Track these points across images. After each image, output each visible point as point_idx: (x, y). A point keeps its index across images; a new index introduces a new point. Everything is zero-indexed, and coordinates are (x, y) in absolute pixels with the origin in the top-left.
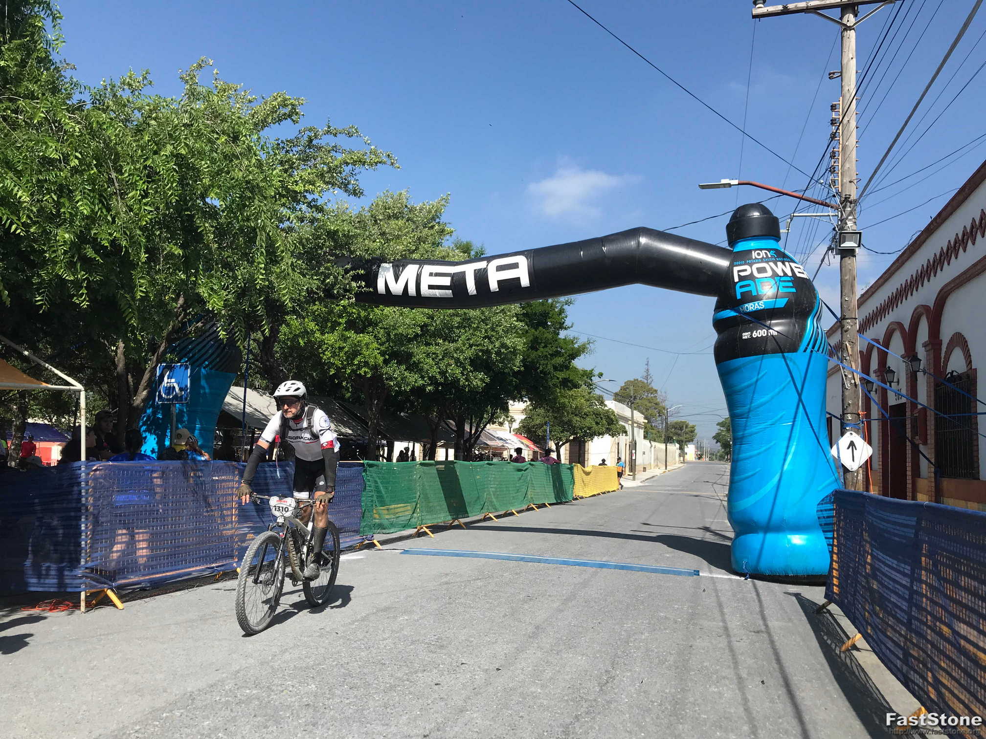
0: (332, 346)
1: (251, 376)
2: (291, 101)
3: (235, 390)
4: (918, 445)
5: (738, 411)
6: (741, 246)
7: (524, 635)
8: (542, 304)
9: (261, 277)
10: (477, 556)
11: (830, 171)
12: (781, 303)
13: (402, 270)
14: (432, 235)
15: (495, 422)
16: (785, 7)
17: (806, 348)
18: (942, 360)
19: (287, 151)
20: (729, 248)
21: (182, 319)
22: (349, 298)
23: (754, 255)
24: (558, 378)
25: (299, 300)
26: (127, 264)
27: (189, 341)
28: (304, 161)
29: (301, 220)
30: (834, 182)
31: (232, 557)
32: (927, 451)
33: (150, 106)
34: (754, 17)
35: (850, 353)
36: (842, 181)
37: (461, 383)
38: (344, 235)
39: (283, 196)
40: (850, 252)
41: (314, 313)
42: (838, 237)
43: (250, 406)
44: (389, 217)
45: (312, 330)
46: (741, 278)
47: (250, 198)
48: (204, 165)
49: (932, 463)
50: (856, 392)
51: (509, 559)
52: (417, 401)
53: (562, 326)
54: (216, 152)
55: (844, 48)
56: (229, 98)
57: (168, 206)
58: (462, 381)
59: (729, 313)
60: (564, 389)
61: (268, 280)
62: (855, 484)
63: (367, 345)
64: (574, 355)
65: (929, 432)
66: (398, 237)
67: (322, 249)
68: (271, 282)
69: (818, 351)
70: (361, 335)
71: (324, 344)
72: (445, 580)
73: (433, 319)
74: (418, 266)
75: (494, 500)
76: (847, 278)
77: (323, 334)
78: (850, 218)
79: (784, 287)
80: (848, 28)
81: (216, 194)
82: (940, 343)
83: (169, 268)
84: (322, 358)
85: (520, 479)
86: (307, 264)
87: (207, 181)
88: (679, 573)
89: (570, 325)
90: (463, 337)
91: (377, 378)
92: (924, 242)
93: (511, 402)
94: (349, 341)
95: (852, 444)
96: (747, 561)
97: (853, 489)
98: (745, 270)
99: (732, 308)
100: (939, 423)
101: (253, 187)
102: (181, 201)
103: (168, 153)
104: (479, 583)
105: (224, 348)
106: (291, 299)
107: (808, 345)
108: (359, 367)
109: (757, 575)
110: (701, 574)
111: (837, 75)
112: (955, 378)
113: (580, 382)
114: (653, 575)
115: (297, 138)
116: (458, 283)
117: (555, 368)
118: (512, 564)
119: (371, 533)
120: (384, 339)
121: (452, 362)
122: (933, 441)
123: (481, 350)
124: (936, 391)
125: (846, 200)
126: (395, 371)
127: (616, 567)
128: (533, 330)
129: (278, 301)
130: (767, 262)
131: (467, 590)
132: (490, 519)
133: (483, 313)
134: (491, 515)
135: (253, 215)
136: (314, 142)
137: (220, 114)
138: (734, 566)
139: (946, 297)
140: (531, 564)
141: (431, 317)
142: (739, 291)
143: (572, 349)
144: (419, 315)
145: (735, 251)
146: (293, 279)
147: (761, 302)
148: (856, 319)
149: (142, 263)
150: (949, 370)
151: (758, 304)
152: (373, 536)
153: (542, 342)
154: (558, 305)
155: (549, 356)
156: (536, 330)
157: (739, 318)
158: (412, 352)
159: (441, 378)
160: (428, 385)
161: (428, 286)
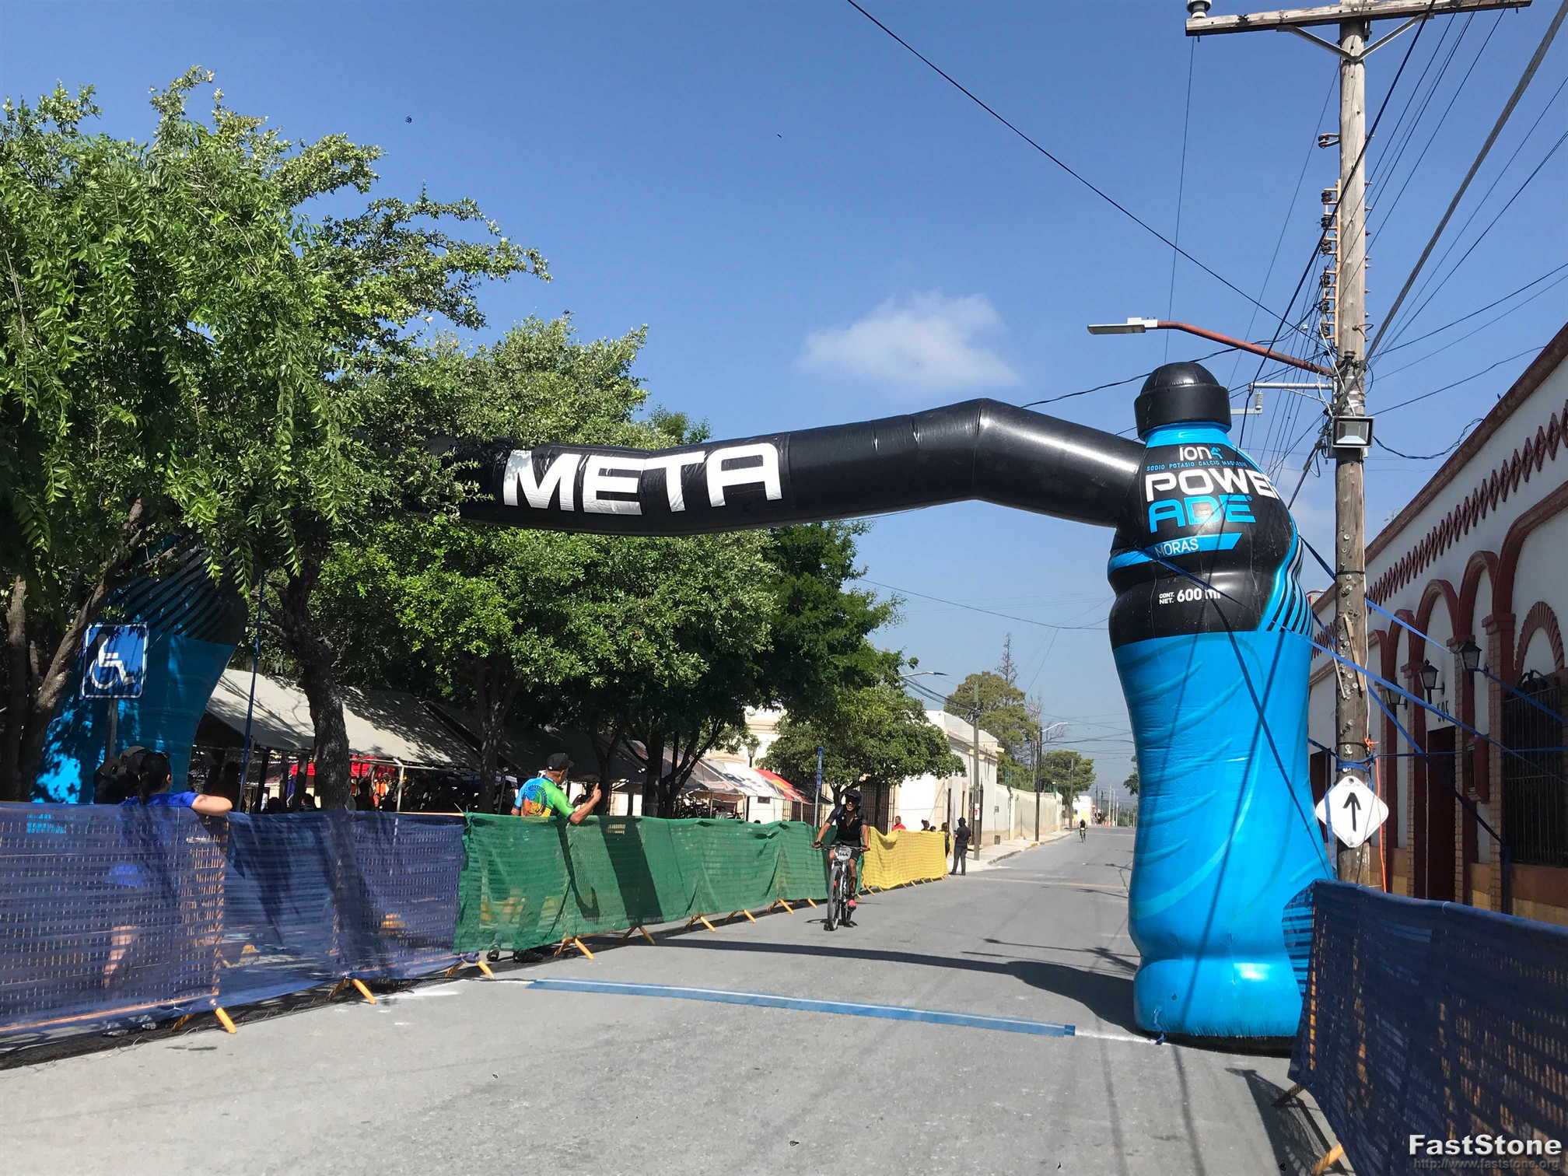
0: (418, 598)
1: (265, 651)
2: (355, 152)
3: (230, 674)
4: (1475, 803)
5: (1150, 735)
6: (1161, 438)
7: (742, 1138)
8: (812, 531)
9: (284, 468)
10: (669, 994)
11: (1320, 308)
12: (1229, 541)
13: (550, 464)
14: (606, 401)
15: (722, 747)
16: (1243, 19)
17: (1272, 625)
18: (1516, 650)
19: (345, 242)
20: (1139, 441)
21: (137, 543)
22: (449, 512)
23: (1183, 454)
24: (836, 667)
25: (356, 513)
26: (35, 439)
27: (146, 585)
28: (376, 260)
29: (367, 366)
30: (1327, 329)
31: (208, 987)
32: (1489, 814)
33: (86, 155)
34: (1190, 33)
35: (1351, 634)
36: (1340, 326)
37: (656, 673)
38: (444, 397)
39: (334, 323)
40: (1352, 455)
41: (387, 537)
42: (1332, 426)
43: (260, 706)
44: (529, 367)
45: (382, 569)
46: (1159, 496)
47: (267, 325)
48: (184, 265)
49: (1496, 836)
50: (1361, 705)
51: (727, 1000)
52: (574, 703)
53: (846, 572)
54: (208, 240)
55: (1345, 94)
56: (239, 141)
57: (114, 335)
58: (659, 669)
59: (1137, 558)
60: (847, 687)
61: (298, 476)
62: (1357, 872)
63: (484, 597)
64: (868, 623)
65: (1492, 780)
66: (546, 402)
67: (402, 421)
68: (304, 481)
69: (1294, 629)
70: (474, 580)
71: (404, 595)
72: (606, 1037)
73: (607, 552)
74: (578, 457)
75: (711, 891)
76: (1347, 499)
77: (402, 576)
78: (1353, 392)
79: (1234, 513)
80: (1351, 60)
81: (206, 316)
82: (1514, 622)
83: (113, 448)
84: (398, 621)
85: (761, 852)
86: (372, 448)
87: (189, 294)
88: (1039, 1030)
89: (861, 570)
90: (663, 588)
91: (501, 661)
92: (1488, 438)
93: (749, 709)
94: (451, 590)
95: (1352, 799)
96: (1161, 1011)
97: (1353, 881)
98: (1166, 481)
99: (1143, 549)
100: (1509, 766)
101: (273, 306)
102: (138, 324)
103: (116, 240)
104: (668, 1044)
105: (215, 596)
106: (341, 511)
107: (1275, 619)
108: (468, 638)
109: (1180, 1037)
110: (1077, 1033)
111: (1332, 141)
112: (1538, 684)
113: (876, 675)
114: (991, 1033)
115: (364, 218)
116: (652, 488)
117: (832, 649)
118: (737, 1008)
119: (474, 949)
120: (515, 588)
121: (641, 632)
122: (1499, 797)
123: (695, 613)
124: (1504, 706)
125: (1347, 362)
126: (534, 647)
127: (924, 1018)
128: (793, 578)
129: (316, 513)
130: (1206, 468)
131: (644, 1056)
132: (703, 926)
133: (701, 544)
134: (704, 920)
135: (271, 357)
136: (396, 227)
137: (218, 173)
138: (1139, 1020)
139: (1523, 540)
140: (766, 1010)
141: (605, 550)
142: (1154, 519)
143: (864, 615)
144: (582, 546)
145: (1151, 444)
146: (345, 475)
147: (1193, 539)
148: (1361, 573)
149: (64, 437)
150: (1526, 670)
151: (1188, 541)
152: (477, 955)
153: (808, 601)
154: (839, 534)
155: (821, 626)
156: (798, 579)
157: (1153, 567)
158: (567, 614)
159: (618, 661)
160: (595, 675)
161: (598, 492)
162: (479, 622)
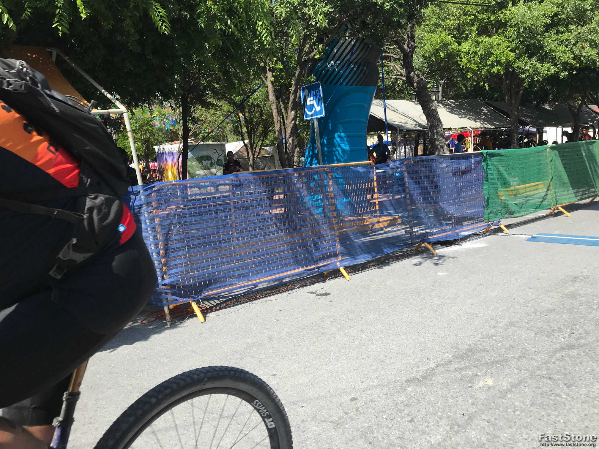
0: (468, 52)
31: (335, 256)
45: (451, 44)
52: (552, 89)
70: (493, 37)
71: (461, 53)
77: (459, 44)
84: (459, 65)
94: (481, 46)
119: (498, 219)
120: (514, 37)
121: (587, 44)
126: (526, 64)
152: (500, 221)
158: (543, 43)
159: (575, 62)
160: (562, 72)
162: (497, 57)
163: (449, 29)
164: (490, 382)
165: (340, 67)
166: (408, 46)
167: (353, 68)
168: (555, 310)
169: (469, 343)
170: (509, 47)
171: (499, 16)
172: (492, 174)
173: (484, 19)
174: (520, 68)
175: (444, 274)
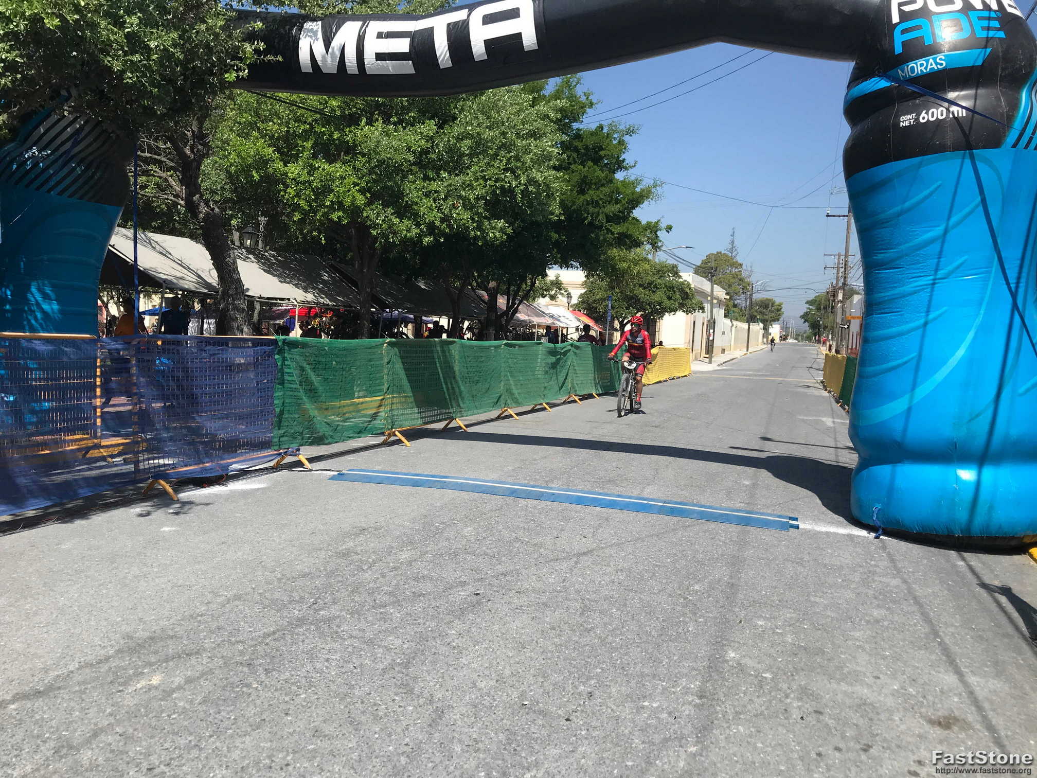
13: (337, 31)
17: (1017, 142)
22: (237, 71)
24: (613, 233)
37: (471, 233)
46: (904, 16)
53: (620, 165)
58: (473, 230)
59: (879, 84)
60: (622, 249)
64: (636, 201)
74: (360, 23)
75: (515, 391)
79: (983, 28)
84: (282, 197)
89: (631, 164)
94: (317, 174)
96: (880, 508)
98: (913, 2)
99: (883, 75)
110: (801, 526)
113: (641, 238)
116: (422, 47)
117: (609, 219)
119: (297, 446)
120: (364, 171)
121: (459, 203)
126: (379, 215)
128: (581, 167)
132: (509, 416)
142: (899, 40)
143: (633, 194)
147: (940, 56)
151: (935, 60)
152: (298, 450)
153: (592, 184)
154: (616, 135)
155: (601, 202)
156: (584, 167)
157: (895, 92)
158: (403, 189)
159: (444, 225)
160: (426, 236)
161: (376, 54)
162: (339, 196)
163: (272, 137)
164: (156, 680)
165: (48, 162)
166: (192, 151)
167: (74, 169)
168: (311, 573)
169: (155, 628)
170: (358, 185)
171: (346, 135)
172: (290, 374)
173: (323, 133)
174: (371, 220)
175: (174, 529)
